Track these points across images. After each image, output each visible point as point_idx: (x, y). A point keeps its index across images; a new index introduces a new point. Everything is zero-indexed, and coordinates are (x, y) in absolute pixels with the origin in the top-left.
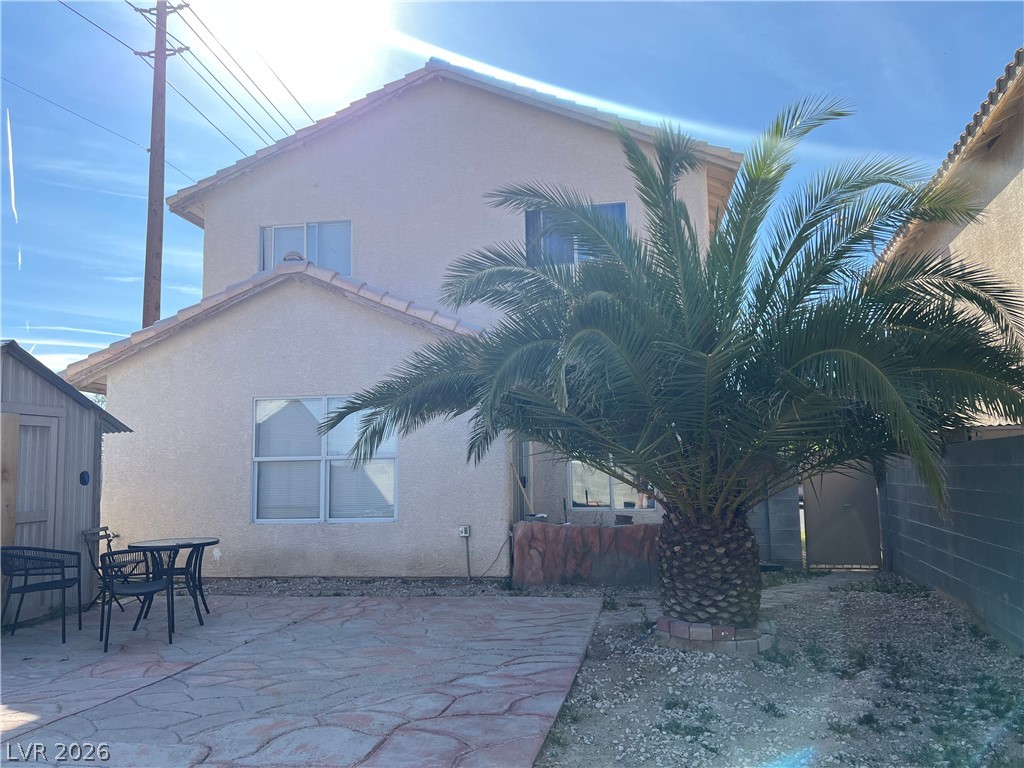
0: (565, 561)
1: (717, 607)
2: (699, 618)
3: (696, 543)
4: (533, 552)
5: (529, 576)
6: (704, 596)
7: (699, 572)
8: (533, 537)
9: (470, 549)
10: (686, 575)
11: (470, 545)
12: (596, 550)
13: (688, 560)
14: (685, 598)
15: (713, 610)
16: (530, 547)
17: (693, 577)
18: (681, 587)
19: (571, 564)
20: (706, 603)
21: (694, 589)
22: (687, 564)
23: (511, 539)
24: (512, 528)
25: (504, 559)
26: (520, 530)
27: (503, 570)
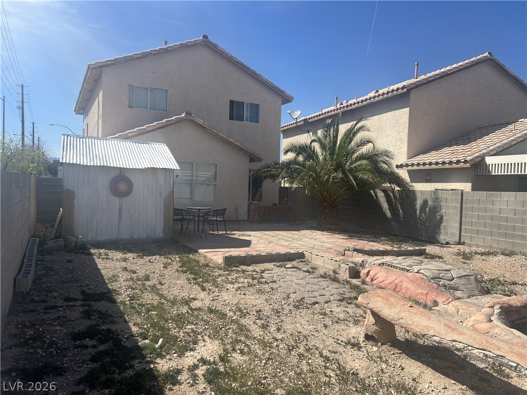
0: (264, 215)
3: (332, 209)
4: (256, 213)
5: (255, 219)
8: (256, 209)
10: (329, 216)
11: (238, 211)
17: (331, 216)
18: (328, 218)
21: (331, 218)
22: (330, 213)
23: (248, 209)
24: (248, 206)
25: (247, 215)
26: (252, 207)
27: (246, 218)
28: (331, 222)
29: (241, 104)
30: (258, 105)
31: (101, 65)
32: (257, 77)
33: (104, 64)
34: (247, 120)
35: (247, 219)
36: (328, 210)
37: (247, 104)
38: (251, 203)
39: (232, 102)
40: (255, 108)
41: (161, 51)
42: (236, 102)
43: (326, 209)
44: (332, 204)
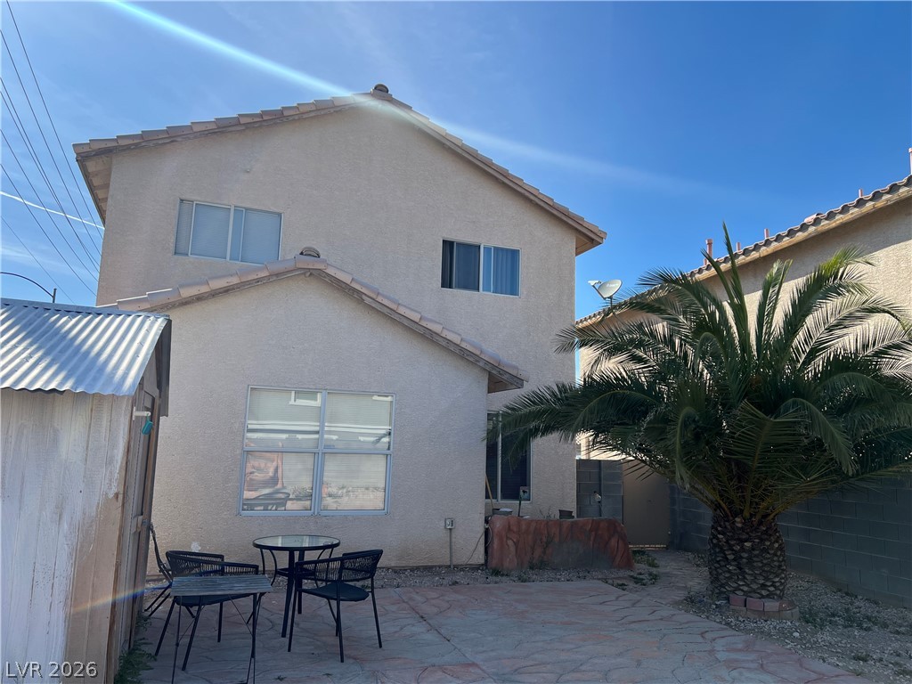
0: (533, 549)
1: (775, 587)
2: (761, 595)
3: (762, 540)
4: (510, 542)
5: (506, 564)
6: (767, 579)
7: (765, 562)
8: (510, 529)
9: (453, 540)
10: (755, 564)
11: (453, 535)
12: (556, 540)
13: (757, 552)
14: (753, 581)
15: (772, 589)
16: (507, 538)
17: (760, 565)
18: (750, 572)
19: (538, 552)
20: (769, 584)
21: (760, 574)
22: (756, 556)
23: (487, 532)
24: (487, 521)
25: (481, 549)
26: (498, 523)
27: (479, 558)
28: (763, 586)
29: (472, 250)
30: (514, 254)
31: (103, 145)
32: (511, 184)
33: (115, 144)
34: (487, 289)
35: (482, 561)
36: (748, 544)
37: (487, 249)
38: (495, 511)
39: (448, 245)
40: (509, 258)
41: (265, 118)
42: (459, 244)
43: (742, 541)
44: (760, 523)
